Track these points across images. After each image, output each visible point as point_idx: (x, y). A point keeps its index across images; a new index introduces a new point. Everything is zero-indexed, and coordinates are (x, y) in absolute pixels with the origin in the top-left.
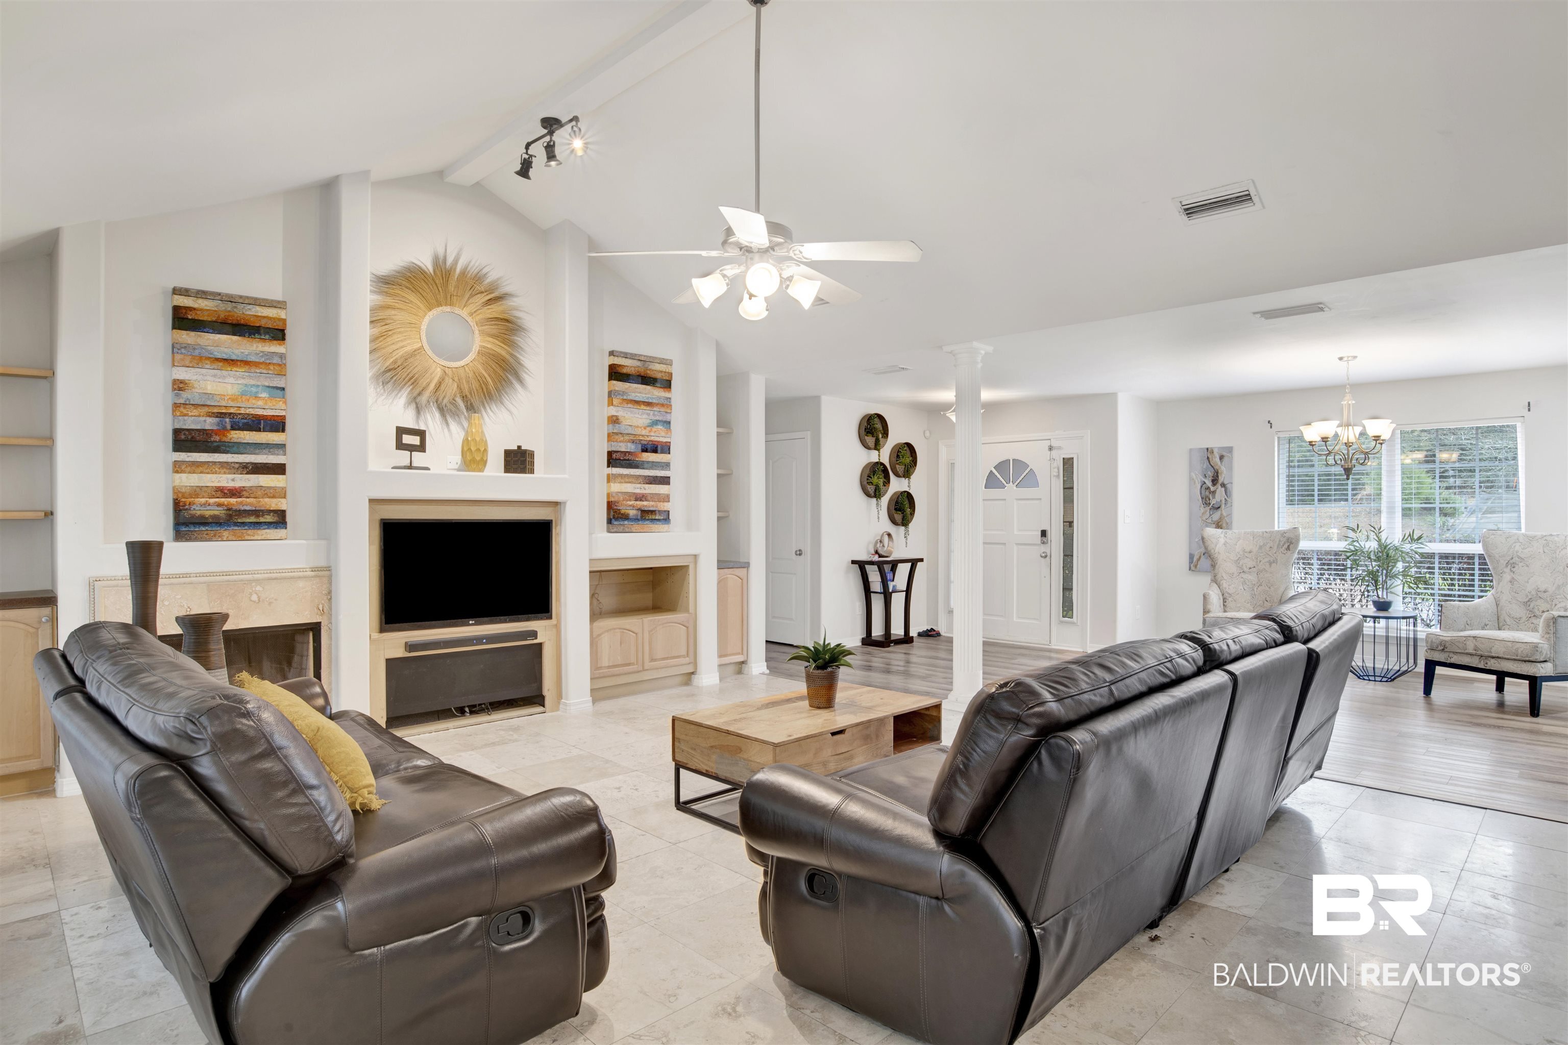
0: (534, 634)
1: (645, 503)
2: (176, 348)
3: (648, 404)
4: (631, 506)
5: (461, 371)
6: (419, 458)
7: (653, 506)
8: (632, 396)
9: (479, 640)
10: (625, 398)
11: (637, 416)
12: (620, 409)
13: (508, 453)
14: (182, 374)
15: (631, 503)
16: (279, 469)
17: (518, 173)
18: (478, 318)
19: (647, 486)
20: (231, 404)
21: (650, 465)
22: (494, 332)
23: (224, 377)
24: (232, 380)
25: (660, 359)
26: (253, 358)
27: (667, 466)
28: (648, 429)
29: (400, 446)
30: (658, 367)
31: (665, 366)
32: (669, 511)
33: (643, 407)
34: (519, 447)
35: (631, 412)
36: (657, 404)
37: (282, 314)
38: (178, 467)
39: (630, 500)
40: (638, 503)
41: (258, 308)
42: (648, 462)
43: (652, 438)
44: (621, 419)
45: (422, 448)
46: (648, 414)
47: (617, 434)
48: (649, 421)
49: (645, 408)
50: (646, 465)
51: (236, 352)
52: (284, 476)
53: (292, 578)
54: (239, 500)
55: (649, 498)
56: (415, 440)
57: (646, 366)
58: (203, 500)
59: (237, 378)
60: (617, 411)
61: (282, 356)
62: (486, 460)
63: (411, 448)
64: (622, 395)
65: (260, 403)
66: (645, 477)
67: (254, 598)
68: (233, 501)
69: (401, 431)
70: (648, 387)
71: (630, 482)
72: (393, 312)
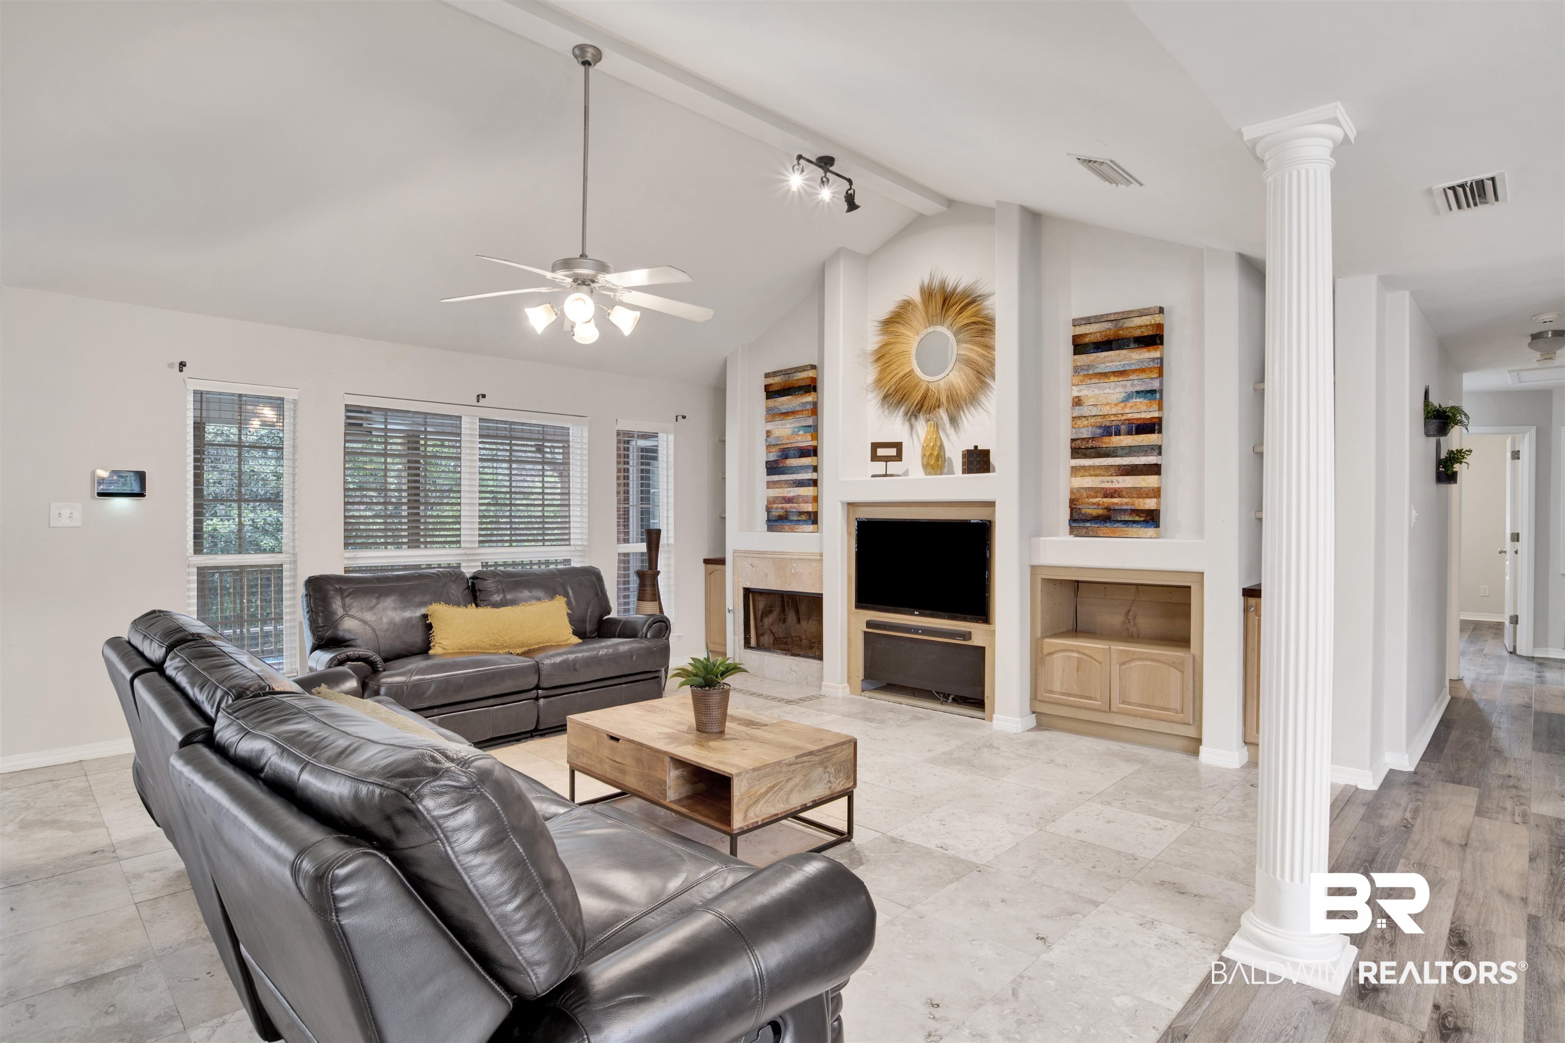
0: (967, 636)
1: (1115, 500)
2: (767, 411)
3: (1122, 373)
4: (1094, 504)
5: (941, 384)
6: (893, 467)
7: (1127, 504)
8: (1102, 368)
10: (1091, 372)
11: (1107, 391)
12: (1083, 387)
13: (966, 454)
14: (770, 427)
15: (1095, 500)
16: (816, 483)
18: (955, 328)
19: (1120, 478)
20: (788, 442)
21: (1126, 451)
23: (785, 425)
24: (788, 426)
25: (1138, 310)
26: (798, 409)
27: (1158, 450)
28: (1122, 405)
29: (875, 458)
30: (1138, 321)
31: (1148, 317)
32: (1159, 510)
33: (1112, 379)
34: (978, 447)
35: (1099, 389)
36: (1134, 371)
37: (811, 374)
39: (1097, 497)
40: (1105, 500)
41: (799, 374)
42: (1123, 448)
43: (1130, 416)
44: (1083, 399)
45: (899, 457)
46: (1124, 386)
47: (1079, 418)
48: (1123, 395)
49: (1116, 379)
50: (1120, 453)
51: (791, 406)
52: (817, 488)
53: (809, 560)
54: (791, 505)
55: (1124, 493)
56: (892, 452)
57: (1120, 325)
58: (776, 505)
59: (791, 424)
60: (1080, 391)
61: (811, 403)
62: (944, 462)
63: (887, 459)
64: (1087, 370)
65: (799, 438)
66: (1119, 466)
67: (793, 571)
68: (788, 505)
69: (875, 446)
70: (1124, 352)
71: (1096, 475)
72: (891, 347)
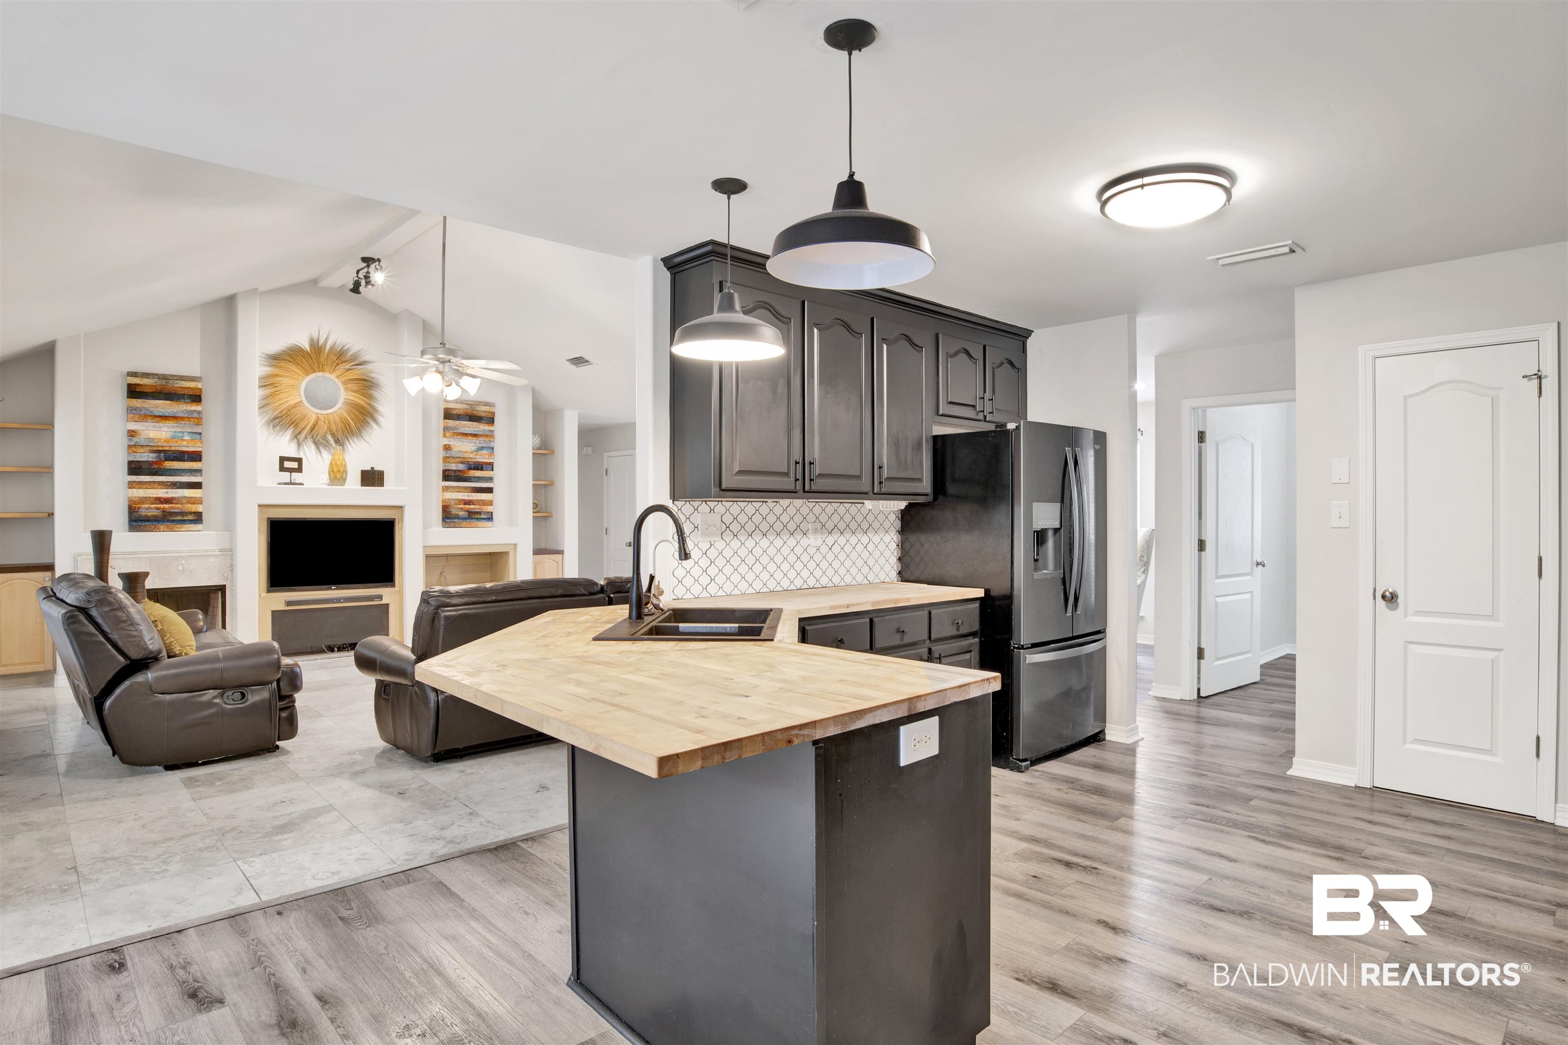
0: (380, 597)
1: (472, 506)
2: (130, 410)
3: (475, 435)
4: (460, 508)
5: (331, 417)
6: (296, 477)
7: (478, 509)
8: (462, 430)
9: (338, 600)
10: (456, 431)
11: (465, 444)
12: (451, 439)
13: (364, 473)
14: (133, 426)
15: (460, 506)
16: (198, 486)
17: (352, 290)
18: (343, 379)
19: (474, 494)
20: (165, 444)
21: (476, 479)
22: (355, 388)
23: (161, 427)
24: (166, 429)
25: (484, 402)
26: (180, 415)
27: (490, 479)
28: (475, 453)
29: (282, 469)
30: (483, 408)
31: (489, 407)
32: (492, 513)
33: (470, 437)
34: (372, 468)
35: (461, 442)
36: (482, 435)
37: (200, 385)
38: (131, 485)
39: (460, 504)
40: (466, 506)
41: (183, 382)
42: (475, 477)
43: (478, 460)
44: (453, 447)
45: (299, 470)
46: (475, 443)
47: (449, 457)
48: (475, 448)
49: (472, 438)
50: (473, 480)
51: (169, 411)
52: (201, 490)
53: (205, 556)
54: (171, 505)
55: (475, 503)
56: (295, 465)
57: (473, 408)
58: (147, 506)
59: (169, 427)
60: (450, 441)
61: (199, 412)
62: (346, 478)
63: (291, 470)
64: (454, 430)
65: (185, 443)
66: (473, 488)
67: (180, 568)
68: (167, 506)
69: (282, 459)
70: (475, 423)
71: (460, 492)
72: (280, 379)
